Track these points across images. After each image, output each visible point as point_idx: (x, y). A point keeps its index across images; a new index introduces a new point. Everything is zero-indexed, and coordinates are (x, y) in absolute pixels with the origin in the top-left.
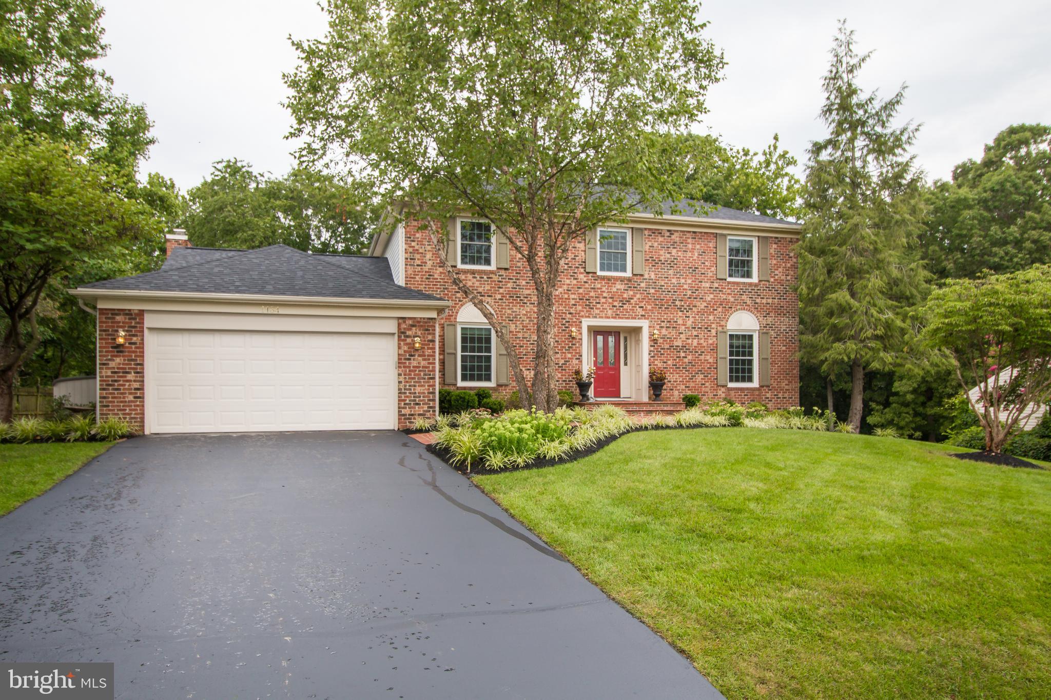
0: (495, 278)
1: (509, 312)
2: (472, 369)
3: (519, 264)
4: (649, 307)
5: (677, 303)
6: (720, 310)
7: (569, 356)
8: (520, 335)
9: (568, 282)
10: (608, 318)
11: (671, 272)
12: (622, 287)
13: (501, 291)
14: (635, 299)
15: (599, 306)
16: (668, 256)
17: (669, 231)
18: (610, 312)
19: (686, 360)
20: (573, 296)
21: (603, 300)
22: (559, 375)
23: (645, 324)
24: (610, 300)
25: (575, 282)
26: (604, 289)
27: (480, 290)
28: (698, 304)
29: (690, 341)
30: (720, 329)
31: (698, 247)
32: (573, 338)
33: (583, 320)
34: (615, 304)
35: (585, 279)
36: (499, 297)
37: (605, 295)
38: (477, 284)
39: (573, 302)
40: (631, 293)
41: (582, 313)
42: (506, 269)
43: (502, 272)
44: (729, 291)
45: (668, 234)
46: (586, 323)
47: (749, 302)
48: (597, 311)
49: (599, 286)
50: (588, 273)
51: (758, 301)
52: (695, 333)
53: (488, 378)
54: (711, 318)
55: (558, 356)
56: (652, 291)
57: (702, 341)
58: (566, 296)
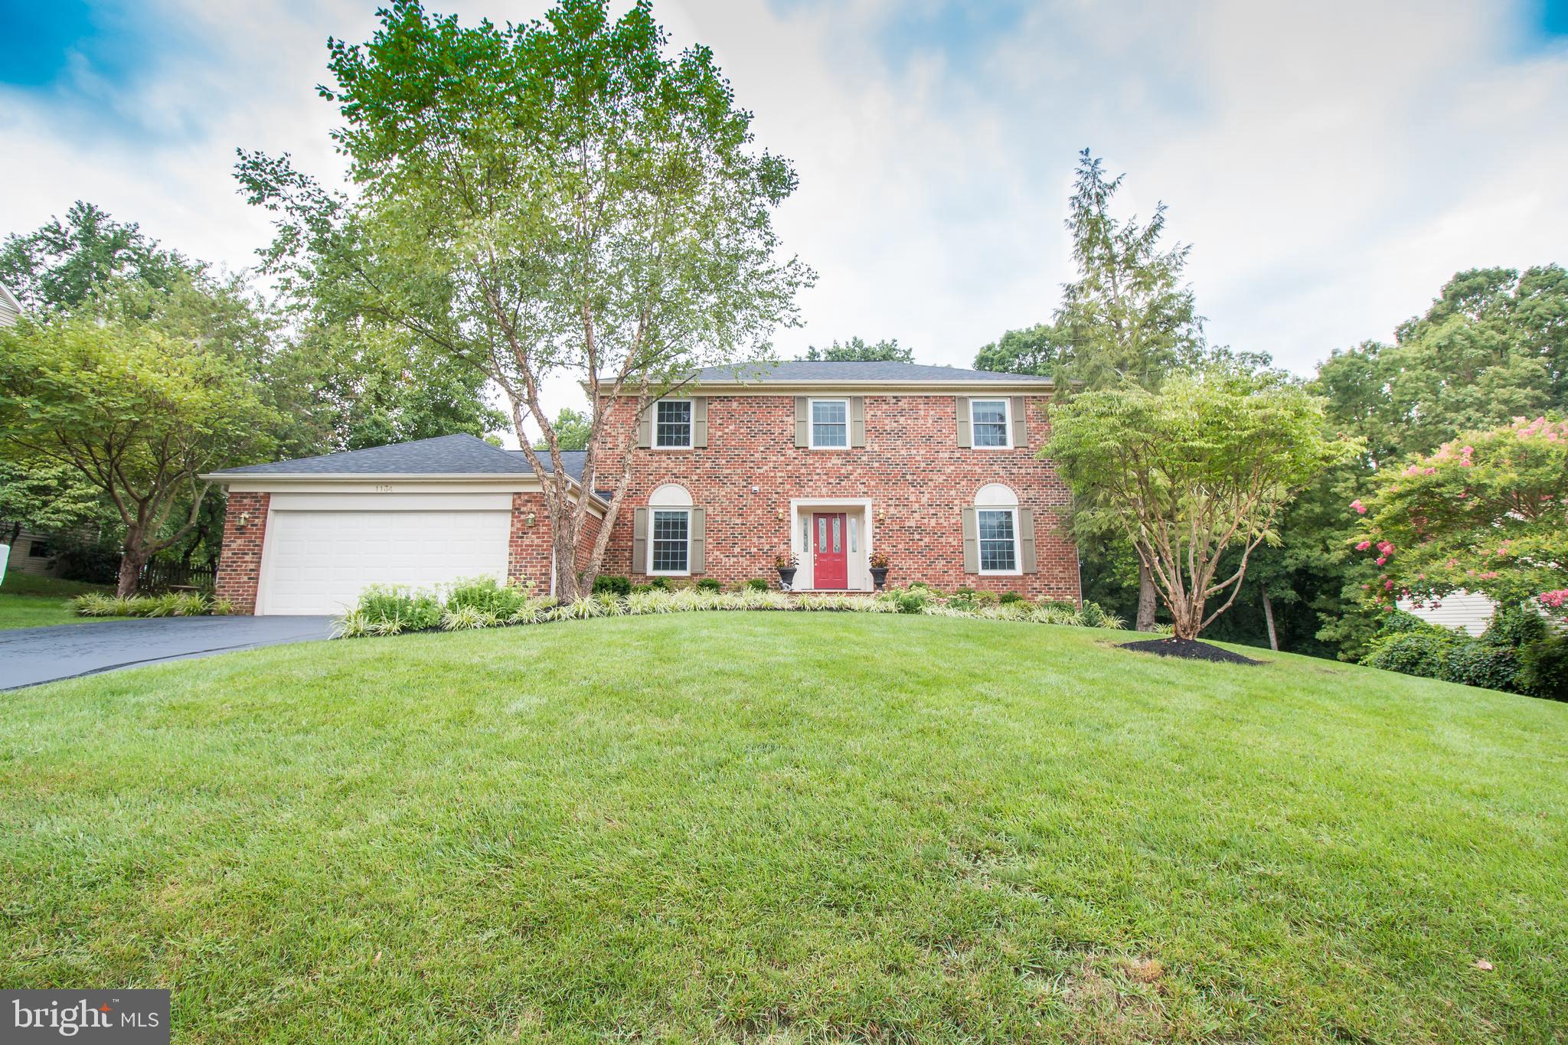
0: (692, 458)
1: (707, 493)
2: (666, 556)
3: (718, 443)
4: (873, 483)
5: (908, 477)
6: (963, 483)
7: (776, 540)
8: (718, 518)
9: (774, 458)
10: (823, 496)
11: (899, 443)
12: (839, 462)
13: (698, 471)
14: (855, 474)
15: (811, 483)
16: (895, 425)
17: (895, 397)
18: (824, 491)
19: (921, 543)
20: (780, 474)
21: (817, 477)
22: (764, 562)
23: (867, 503)
24: (825, 477)
25: (782, 458)
26: (817, 465)
27: (675, 471)
28: (935, 477)
29: (926, 521)
30: (965, 505)
31: (932, 413)
32: (781, 520)
33: (792, 500)
34: (831, 480)
35: (794, 455)
36: (695, 477)
37: (818, 471)
38: (672, 465)
39: (780, 480)
40: (850, 468)
41: (791, 493)
42: (704, 448)
43: (700, 452)
44: (975, 461)
45: (894, 401)
46: (795, 503)
47: (1002, 473)
48: (809, 490)
49: (811, 462)
50: (798, 448)
51: (1014, 471)
52: (933, 511)
53: (683, 567)
54: (953, 493)
55: (762, 540)
56: (876, 465)
57: (942, 521)
58: (772, 474)
